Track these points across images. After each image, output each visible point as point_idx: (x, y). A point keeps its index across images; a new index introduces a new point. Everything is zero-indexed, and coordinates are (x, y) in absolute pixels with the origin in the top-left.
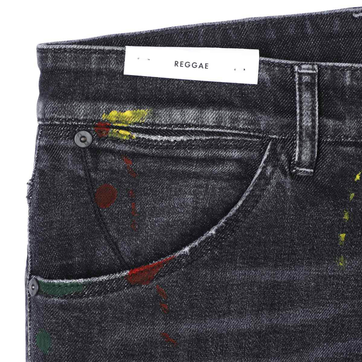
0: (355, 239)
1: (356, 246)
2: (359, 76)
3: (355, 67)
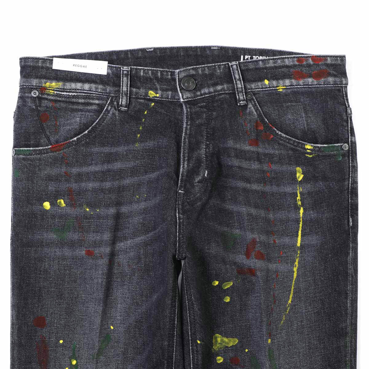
0: (143, 136)
3: (145, 69)
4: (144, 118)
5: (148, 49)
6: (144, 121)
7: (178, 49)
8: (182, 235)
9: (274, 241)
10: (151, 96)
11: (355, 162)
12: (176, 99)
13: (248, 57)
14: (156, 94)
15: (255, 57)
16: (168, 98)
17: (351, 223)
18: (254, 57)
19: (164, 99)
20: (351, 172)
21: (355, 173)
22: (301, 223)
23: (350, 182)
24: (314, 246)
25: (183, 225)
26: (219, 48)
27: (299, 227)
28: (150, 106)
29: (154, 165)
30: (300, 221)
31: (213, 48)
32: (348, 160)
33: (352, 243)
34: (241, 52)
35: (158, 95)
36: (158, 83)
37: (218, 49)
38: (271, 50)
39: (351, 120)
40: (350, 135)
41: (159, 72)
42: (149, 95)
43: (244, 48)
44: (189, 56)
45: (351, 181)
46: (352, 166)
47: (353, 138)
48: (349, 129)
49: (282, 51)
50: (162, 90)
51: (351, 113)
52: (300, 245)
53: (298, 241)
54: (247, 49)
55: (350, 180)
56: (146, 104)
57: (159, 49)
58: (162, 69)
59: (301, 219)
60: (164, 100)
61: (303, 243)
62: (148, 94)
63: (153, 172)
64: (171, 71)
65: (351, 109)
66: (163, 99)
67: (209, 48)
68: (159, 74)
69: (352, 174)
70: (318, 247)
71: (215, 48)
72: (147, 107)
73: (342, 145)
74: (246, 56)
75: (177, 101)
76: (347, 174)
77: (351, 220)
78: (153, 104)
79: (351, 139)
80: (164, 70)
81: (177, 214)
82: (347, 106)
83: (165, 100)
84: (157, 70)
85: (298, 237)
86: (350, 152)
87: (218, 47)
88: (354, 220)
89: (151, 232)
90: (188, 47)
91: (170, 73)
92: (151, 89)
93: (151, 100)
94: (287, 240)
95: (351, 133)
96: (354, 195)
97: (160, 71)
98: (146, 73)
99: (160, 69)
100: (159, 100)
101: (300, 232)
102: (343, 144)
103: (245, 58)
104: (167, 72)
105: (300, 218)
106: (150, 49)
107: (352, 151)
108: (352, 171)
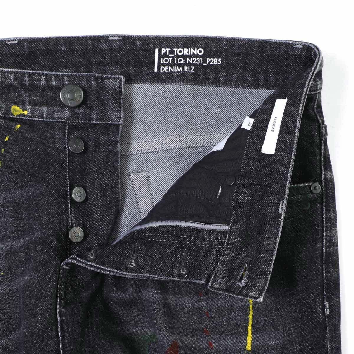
0: (4, 180)
1: (5, 184)
2: (6, 76)
3: (4, 71)
4: (4, 147)
5: (9, 41)
6: (5, 152)
7: (58, 41)
8: (68, 340)
9: (210, 344)
10: (15, 114)
11: (332, 212)
12: (55, 118)
13: (166, 51)
14: (24, 110)
15: (177, 49)
16: (42, 117)
17: (328, 310)
18: (175, 50)
19: (36, 118)
20: (325, 229)
21: (331, 229)
22: (251, 313)
23: (324, 245)
24: (273, 349)
25: (68, 326)
26: (121, 38)
27: (248, 319)
28: (14, 129)
29: (20, 227)
30: (250, 311)
31: (112, 38)
32: (320, 210)
33: (331, 341)
34: (154, 43)
35: (26, 113)
36: (25, 93)
37: (119, 40)
38: (201, 37)
39: (326, 144)
40: (323, 169)
41: (27, 76)
42: (12, 112)
43: (160, 37)
44: (74, 51)
45: (326, 243)
46: (326, 218)
47: (329, 173)
48: (323, 159)
49: (219, 39)
50: (34, 104)
51: (326, 134)
52: (250, 347)
53: (248, 341)
54: (163, 37)
55: (324, 240)
56: (8, 125)
57: (27, 41)
58: (31, 71)
59: (251, 307)
60: (36, 120)
61: (255, 344)
62: (10, 110)
63: (18, 238)
64: (46, 74)
65: (326, 127)
66: (34, 119)
67: (105, 38)
68: (27, 80)
69: (326, 231)
70: (279, 350)
71: (114, 38)
72: (9, 130)
73: (311, 186)
74: (163, 49)
75: (56, 122)
76: (320, 231)
77: (328, 305)
78: (19, 126)
79: (325, 175)
80: (34, 72)
81: (58, 306)
82: (321, 122)
83: (38, 119)
84: (24, 73)
85: (248, 335)
86: (324, 196)
87: (119, 37)
88: (332, 305)
89: (15, 331)
90: (72, 37)
91: (44, 77)
92: (16, 103)
93: (16, 120)
94: (230, 342)
95: (325, 165)
96: (331, 265)
97: (28, 73)
98: (5, 78)
99: (29, 71)
100: (28, 119)
101: (250, 328)
102: (312, 183)
103: (161, 52)
104: (39, 75)
105: (249, 305)
106: (13, 41)
107: (327, 194)
108: (326, 227)
